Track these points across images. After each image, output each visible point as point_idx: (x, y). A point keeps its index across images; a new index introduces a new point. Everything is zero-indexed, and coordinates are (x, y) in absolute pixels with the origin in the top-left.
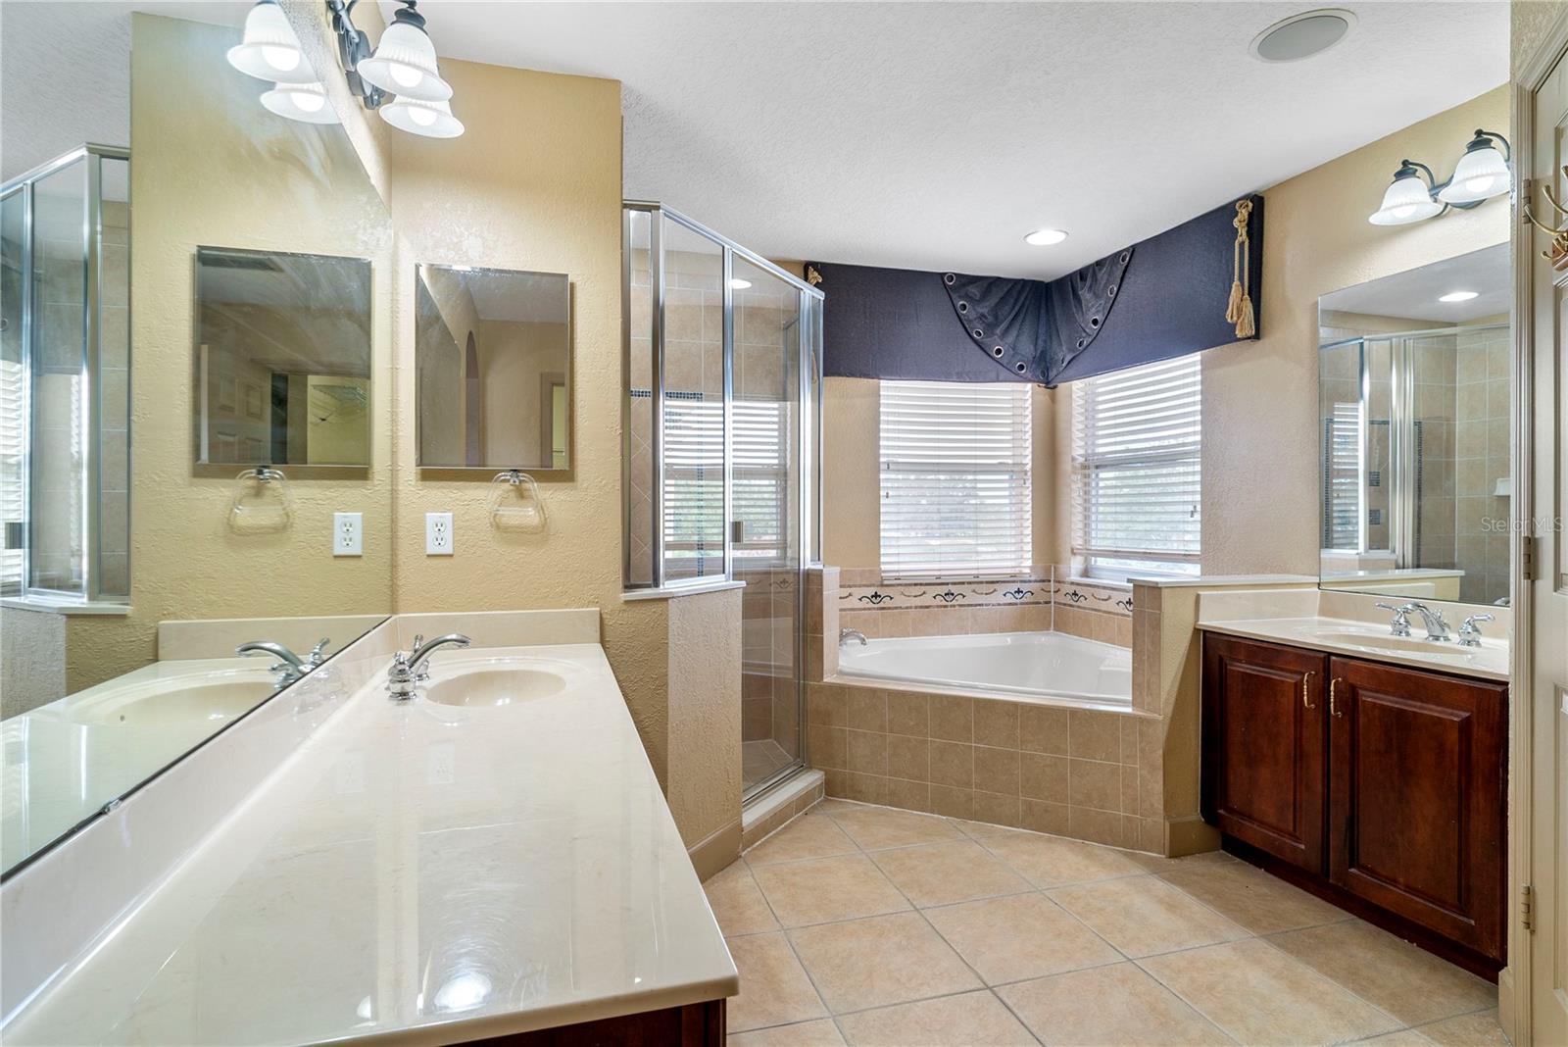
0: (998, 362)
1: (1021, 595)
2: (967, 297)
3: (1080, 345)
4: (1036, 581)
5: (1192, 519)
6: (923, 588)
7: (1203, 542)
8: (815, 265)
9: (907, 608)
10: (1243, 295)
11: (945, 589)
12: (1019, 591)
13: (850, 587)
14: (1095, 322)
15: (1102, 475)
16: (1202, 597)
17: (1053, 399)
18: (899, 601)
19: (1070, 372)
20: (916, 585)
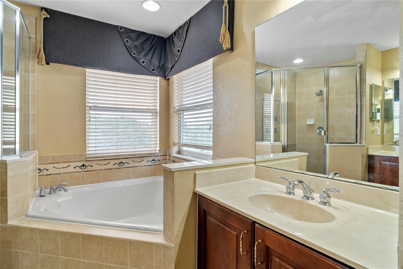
0: (143, 66)
1: (154, 161)
2: (129, 37)
3: (174, 61)
4: (161, 156)
5: (210, 132)
6: (108, 161)
7: (214, 141)
8: (46, 10)
9: (100, 170)
10: (226, 30)
11: (119, 161)
12: (153, 160)
13: (68, 162)
14: (179, 51)
15: (185, 114)
16: (197, 175)
17: (168, 84)
18: (96, 167)
19: (172, 72)
20: (104, 160)
